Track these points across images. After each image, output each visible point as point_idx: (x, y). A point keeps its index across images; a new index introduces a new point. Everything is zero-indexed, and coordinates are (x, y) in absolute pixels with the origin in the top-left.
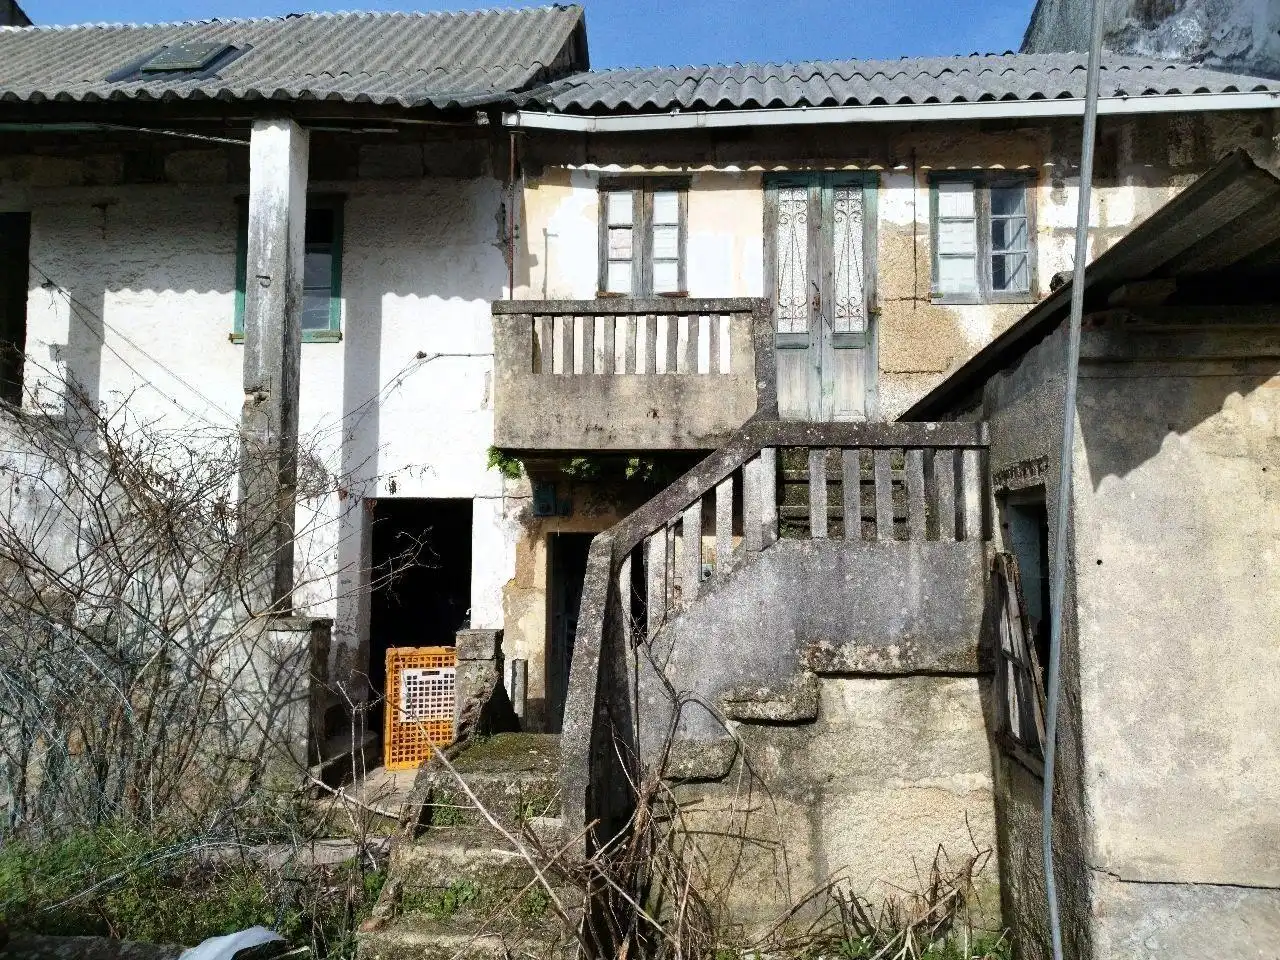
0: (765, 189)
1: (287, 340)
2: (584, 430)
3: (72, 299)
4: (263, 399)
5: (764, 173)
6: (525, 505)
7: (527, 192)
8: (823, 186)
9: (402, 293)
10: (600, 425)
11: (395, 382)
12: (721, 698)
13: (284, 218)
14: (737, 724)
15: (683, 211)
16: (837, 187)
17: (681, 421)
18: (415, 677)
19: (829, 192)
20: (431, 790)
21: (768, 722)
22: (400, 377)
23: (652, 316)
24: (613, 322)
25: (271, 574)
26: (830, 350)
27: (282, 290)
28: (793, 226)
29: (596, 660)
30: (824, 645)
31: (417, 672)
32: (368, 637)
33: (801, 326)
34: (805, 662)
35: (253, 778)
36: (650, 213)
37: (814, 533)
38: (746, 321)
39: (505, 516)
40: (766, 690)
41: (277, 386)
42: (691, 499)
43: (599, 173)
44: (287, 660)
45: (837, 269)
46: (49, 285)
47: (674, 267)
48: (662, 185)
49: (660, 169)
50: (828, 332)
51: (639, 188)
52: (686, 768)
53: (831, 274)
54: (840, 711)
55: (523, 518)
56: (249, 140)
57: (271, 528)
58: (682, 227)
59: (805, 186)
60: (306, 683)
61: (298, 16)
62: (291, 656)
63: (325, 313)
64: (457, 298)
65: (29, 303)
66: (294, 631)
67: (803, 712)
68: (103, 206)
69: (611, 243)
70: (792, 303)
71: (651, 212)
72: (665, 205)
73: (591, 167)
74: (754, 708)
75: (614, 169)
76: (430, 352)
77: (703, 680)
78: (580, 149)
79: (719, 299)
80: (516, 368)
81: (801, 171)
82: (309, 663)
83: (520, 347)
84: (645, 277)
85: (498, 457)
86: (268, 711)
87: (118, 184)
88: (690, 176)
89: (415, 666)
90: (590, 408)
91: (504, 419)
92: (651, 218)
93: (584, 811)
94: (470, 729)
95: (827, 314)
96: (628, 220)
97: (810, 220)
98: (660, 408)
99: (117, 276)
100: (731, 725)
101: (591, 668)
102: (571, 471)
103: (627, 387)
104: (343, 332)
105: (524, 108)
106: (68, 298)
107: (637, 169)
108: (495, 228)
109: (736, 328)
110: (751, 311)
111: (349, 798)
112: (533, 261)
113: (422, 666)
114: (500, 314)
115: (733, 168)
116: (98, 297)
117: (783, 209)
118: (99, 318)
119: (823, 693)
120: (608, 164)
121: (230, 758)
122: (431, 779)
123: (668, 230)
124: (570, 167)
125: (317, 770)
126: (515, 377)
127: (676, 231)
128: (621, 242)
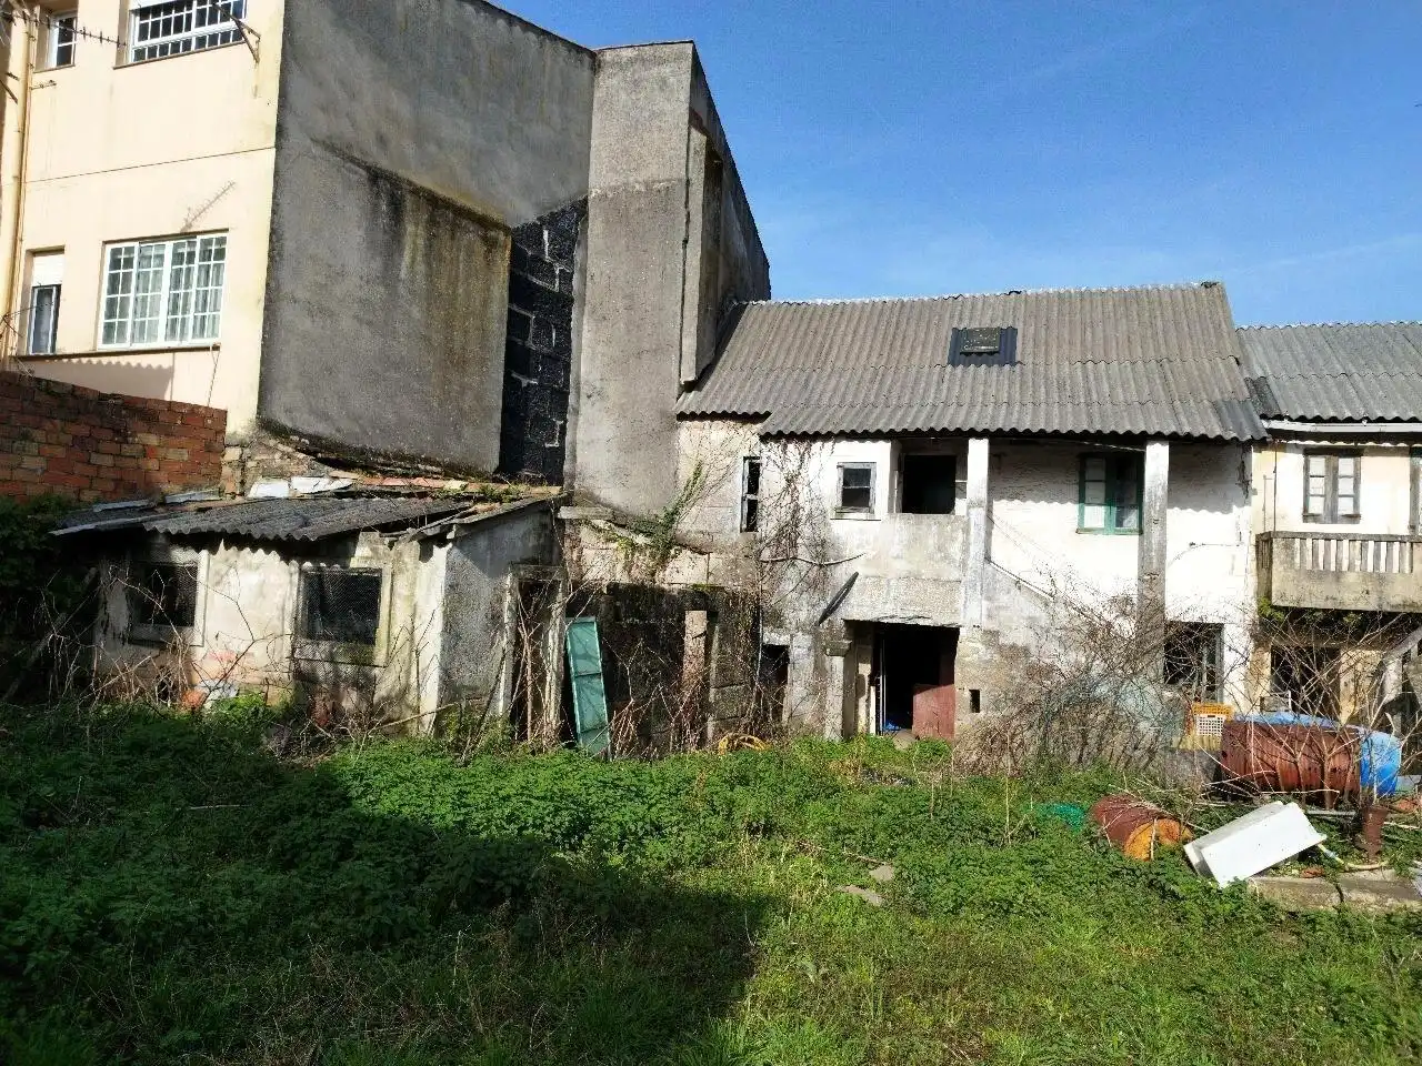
0: (1411, 458)
2: (1325, 599)
4: (1155, 579)
5: (1408, 448)
10: (1334, 597)
13: (1166, 489)
15: (1357, 468)
17: (1383, 597)
18: (1204, 718)
22: (1180, 556)
36: (1336, 469)
39: (1244, 635)
43: (1304, 446)
47: (1352, 500)
48: (1343, 453)
49: (1340, 444)
51: (1328, 455)
55: (1256, 636)
56: (1146, 449)
58: (1356, 478)
69: (1311, 485)
72: (1346, 465)
73: (1297, 442)
75: (1313, 442)
76: (1198, 542)
80: (1285, 566)
83: (1288, 555)
84: (1332, 506)
87: (1006, 444)
88: (1362, 449)
90: (1328, 588)
91: (1279, 591)
92: (1337, 472)
96: (1322, 472)
98: (1370, 589)
107: (1326, 443)
108: (1236, 475)
114: (1277, 538)
115: (1388, 445)
120: (1307, 440)
123: (1347, 479)
126: (1285, 570)
127: (1352, 480)
128: (1317, 485)
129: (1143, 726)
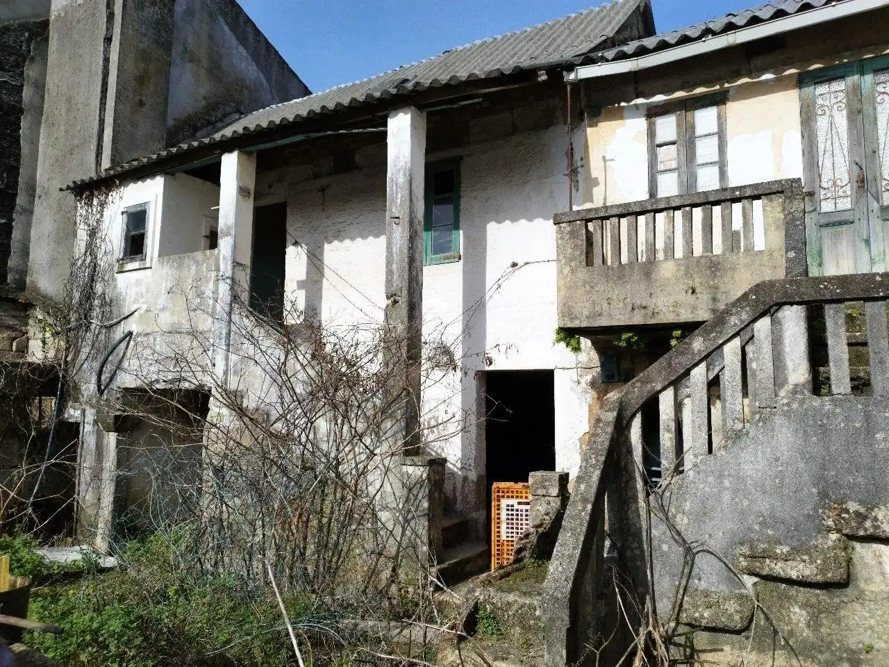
0: (800, 88)
1: (412, 260)
2: (630, 309)
3: (308, 251)
4: (398, 302)
5: (799, 74)
6: (595, 374)
7: (589, 130)
8: (862, 73)
9: (499, 222)
10: (644, 304)
11: (496, 286)
12: (738, 551)
13: (408, 174)
14: (755, 579)
15: (721, 121)
16: (876, 71)
17: (719, 296)
18: (512, 506)
19: (869, 78)
20: (476, 603)
21: (790, 582)
22: (500, 282)
23: (687, 209)
24: (652, 219)
25: (403, 424)
26: (879, 222)
27: (407, 226)
28: (831, 116)
29: (589, 506)
30: (853, 506)
31: (514, 502)
32: (484, 473)
33: (845, 204)
34: (830, 523)
35: (394, 570)
37: (835, 390)
38: (778, 201)
39: (579, 383)
40: (786, 549)
41: (405, 292)
42: (697, 358)
43: (647, 104)
44: (414, 487)
45: (881, 147)
46: (296, 243)
47: (716, 169)
48: (702, 104)
49: (700, 90)
50: (875, 206)
51: (681, 110)
52: (702, 616)
53: (874, 152)
54: (878, 579)
55: (593, 384)
56: (386, 126)
57: (402, 392)
58: (721, 135)
59: (842, 77)
60: (426, 505)
61: (449, 52)
62: (415, 484)
63: (450, 242)
64: (538, 219)
65: (286, 256)
66: (418, 466)
67: (829, 575)
68: (323, 190)
69: (660, 158)
70: (834, 183)
71: (693, 127)
72: (705, 119)
73: (640, 101)
74: (773, 565)
75: (659, 98)
76: (520, 262)
77: (717, 533)
78: (631, 89)
79: (750, 186)
80: (573, 264)
81: (837, 65)
82: (427, 491)
83: (576, 247)
84: (689, 180)
85: (562, 335)
86: (402, 522)
87: (330, 175)
88: (727, 91)
89: (512, 497)
90: (634, 291)
91: (564, 305)
92: (694, 132)
93: (564, 651)
94: (527, 554)
95: (873, 190)
96: (673, 137)
97: (849, 106)
98: (697, 285)
99: (330, 234)
100: (749, 581)
101: (583, 514)
102: (623, 344)
103: (667, 270)
104: (462, 254)
105: (582, 64)
106: (306, 251)
107: (680, 94)
108: (564, 162)
109: (768, 208)
110: (782, 192)
111: (455, 595)
112: (595, 182)
113: (517, 497)
114: (559, 223)
115: (768, 76)
116: (321, 248)
117: (820, 101)
118: (321, 261)
119: (855, 558)
120: (654, 95)
121: (380, 554)
122: (477, 594)
123: (708, 140)
124: (623, 104)
125: (434, 570)
126: (573, 271)
127: (716, 138)
128: (668, 156)
129: (384, 516)
